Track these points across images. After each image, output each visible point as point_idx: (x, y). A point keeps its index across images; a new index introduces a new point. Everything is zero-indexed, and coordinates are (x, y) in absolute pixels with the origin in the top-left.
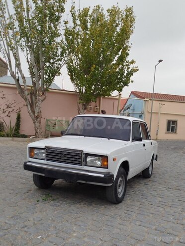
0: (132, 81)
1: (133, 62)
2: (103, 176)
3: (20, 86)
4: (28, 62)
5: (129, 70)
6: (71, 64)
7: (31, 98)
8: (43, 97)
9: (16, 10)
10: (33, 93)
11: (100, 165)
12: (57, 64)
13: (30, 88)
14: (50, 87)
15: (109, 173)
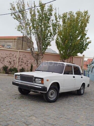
0: (88, 48)
1: (88, 38)
2: (41, 87)
3: (32, 51)
4: (36, 40)
5: (87, 43)
6: (58, 41)
7: (37, 57)
8: (42, 56)
9: (31, 17)
10: (38, 55)
11: (40, 83)
12: (48, 40)
13: (37, 52)
14: (45, 52)
15: (44, 86)
